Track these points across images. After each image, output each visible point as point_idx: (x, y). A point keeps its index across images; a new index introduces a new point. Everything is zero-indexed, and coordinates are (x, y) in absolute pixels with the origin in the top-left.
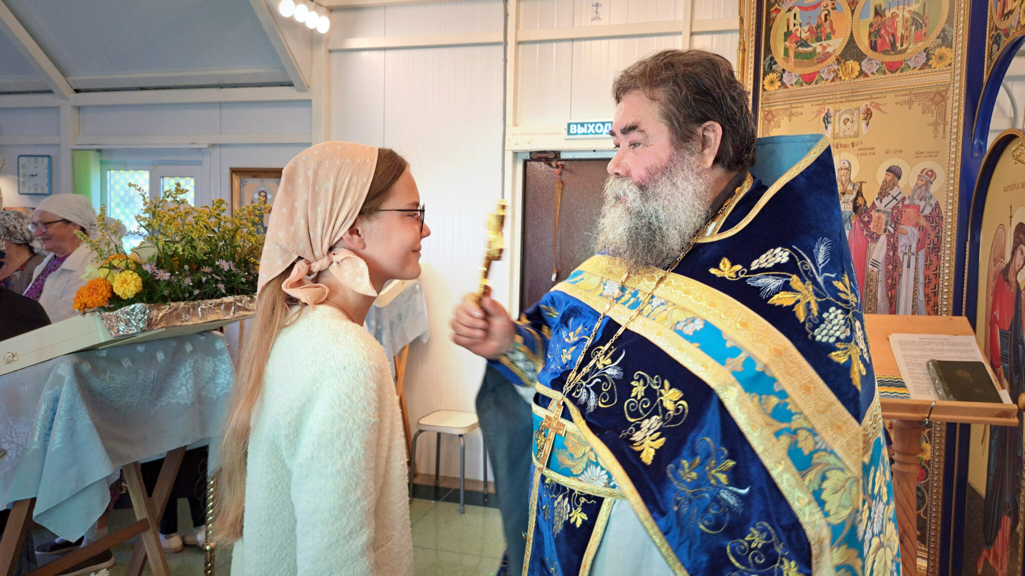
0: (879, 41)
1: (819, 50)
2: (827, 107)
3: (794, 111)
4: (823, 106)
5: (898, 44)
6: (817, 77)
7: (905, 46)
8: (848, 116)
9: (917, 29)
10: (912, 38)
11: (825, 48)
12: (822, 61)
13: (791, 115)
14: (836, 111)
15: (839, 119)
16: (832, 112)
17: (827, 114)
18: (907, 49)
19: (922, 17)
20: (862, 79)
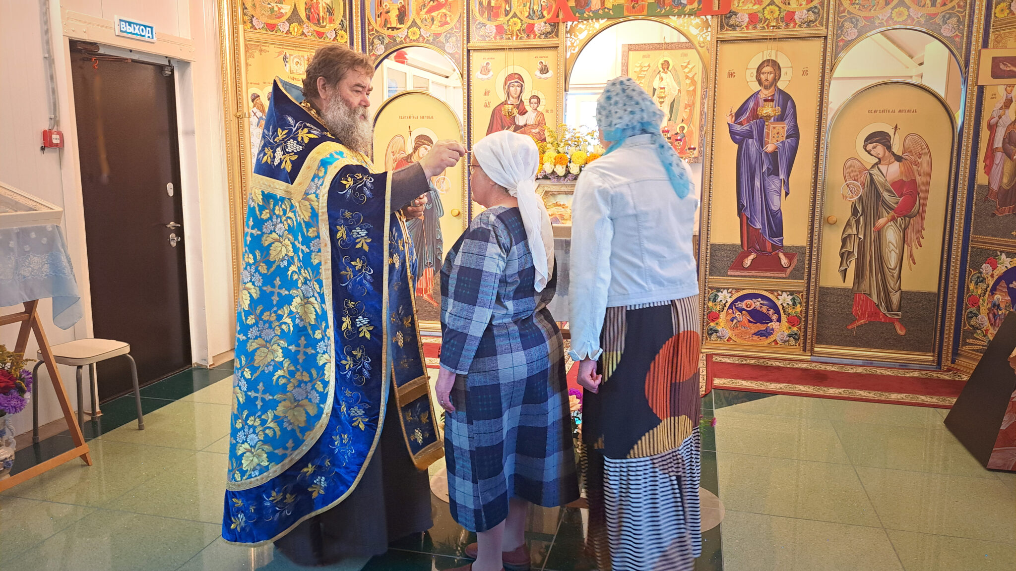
0: (311, 15)
1: (276, 9)
2: (285, 51)
3: (263, 48)
4: (281, 50)
5: (321, 21)
6: (276, 28)
7: (325, 24)
8: (298, 60)
9: (330, 15)
10: (328, 19)
11: (279, 9)
12: (279, 18)
13: (261, 51)
14: (291, 55)
15: (293, 61)
16: (288, 55)
17: (285, 56)
18: (326, 26)
19: (332, 9)
20: (303, 37)
